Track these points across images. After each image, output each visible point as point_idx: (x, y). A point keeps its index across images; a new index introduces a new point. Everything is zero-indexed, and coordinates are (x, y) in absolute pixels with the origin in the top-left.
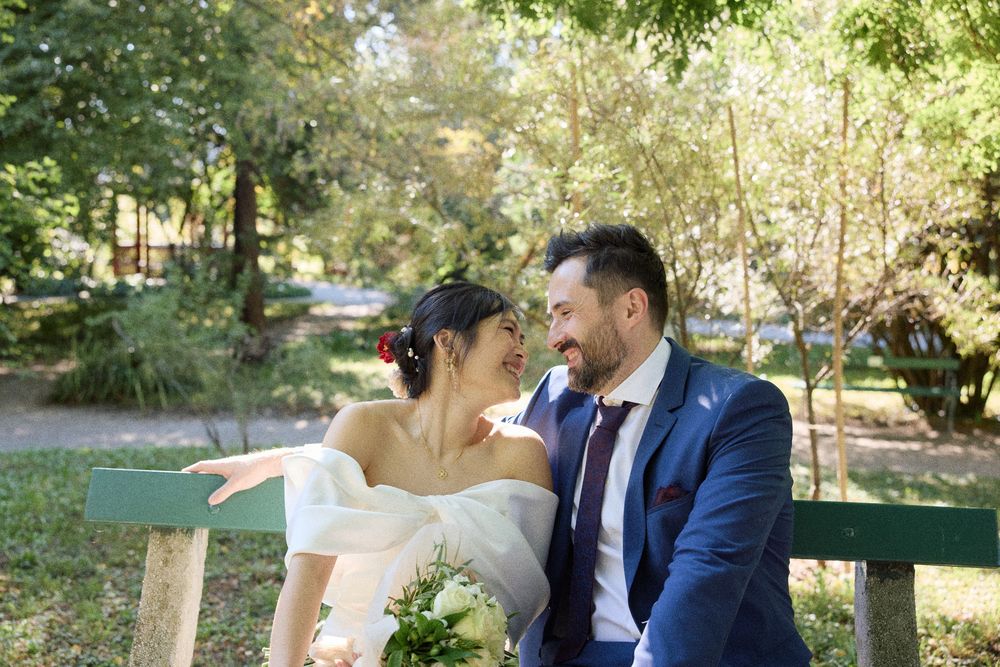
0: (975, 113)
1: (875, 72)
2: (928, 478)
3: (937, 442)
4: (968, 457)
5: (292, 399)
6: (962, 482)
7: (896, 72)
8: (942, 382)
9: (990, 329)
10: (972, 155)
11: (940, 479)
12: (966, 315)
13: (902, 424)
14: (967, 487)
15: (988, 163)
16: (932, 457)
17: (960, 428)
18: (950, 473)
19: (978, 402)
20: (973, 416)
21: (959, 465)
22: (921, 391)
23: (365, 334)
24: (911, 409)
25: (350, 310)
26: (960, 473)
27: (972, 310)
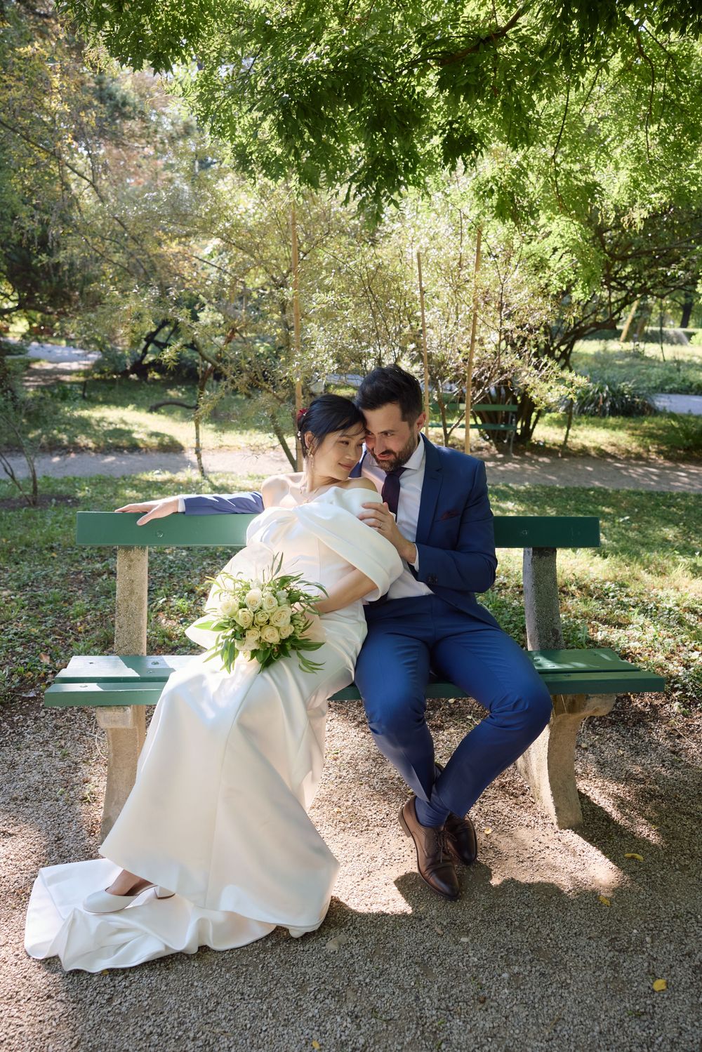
0: (555, 250)
1: (496, 222)
2: (501, 487)
3: (503, 461)
4: (524, 470)
5: (44, 440)
6: (522, 488)
7: (510, 223)
8: (506, 420)
9: (556, 393)
10: (552, 279)
11: (508, 486)
12: (542, 385)
13: (480, 449)
14: (525, 491)
15: (561, 285)
16: (502, 471)
17: (517, 451)
18: (514, 483)
19: (527, 432)
20: (524, 443)
21: (518, 476)
22: (491, 427)
23: (84, 385)
24: (485, 438)
25: (64, 366)
26: (521, 483)
27: (546, 381)
